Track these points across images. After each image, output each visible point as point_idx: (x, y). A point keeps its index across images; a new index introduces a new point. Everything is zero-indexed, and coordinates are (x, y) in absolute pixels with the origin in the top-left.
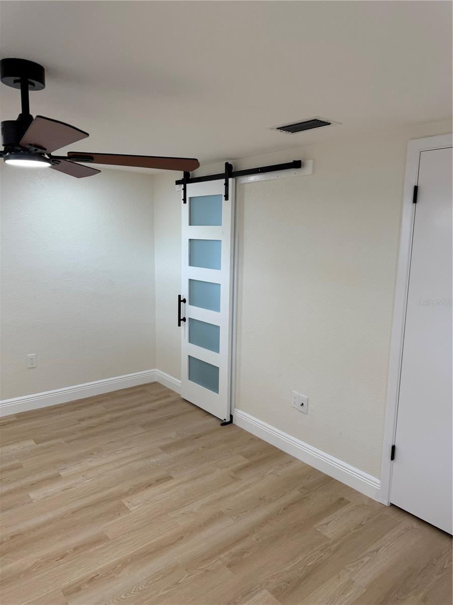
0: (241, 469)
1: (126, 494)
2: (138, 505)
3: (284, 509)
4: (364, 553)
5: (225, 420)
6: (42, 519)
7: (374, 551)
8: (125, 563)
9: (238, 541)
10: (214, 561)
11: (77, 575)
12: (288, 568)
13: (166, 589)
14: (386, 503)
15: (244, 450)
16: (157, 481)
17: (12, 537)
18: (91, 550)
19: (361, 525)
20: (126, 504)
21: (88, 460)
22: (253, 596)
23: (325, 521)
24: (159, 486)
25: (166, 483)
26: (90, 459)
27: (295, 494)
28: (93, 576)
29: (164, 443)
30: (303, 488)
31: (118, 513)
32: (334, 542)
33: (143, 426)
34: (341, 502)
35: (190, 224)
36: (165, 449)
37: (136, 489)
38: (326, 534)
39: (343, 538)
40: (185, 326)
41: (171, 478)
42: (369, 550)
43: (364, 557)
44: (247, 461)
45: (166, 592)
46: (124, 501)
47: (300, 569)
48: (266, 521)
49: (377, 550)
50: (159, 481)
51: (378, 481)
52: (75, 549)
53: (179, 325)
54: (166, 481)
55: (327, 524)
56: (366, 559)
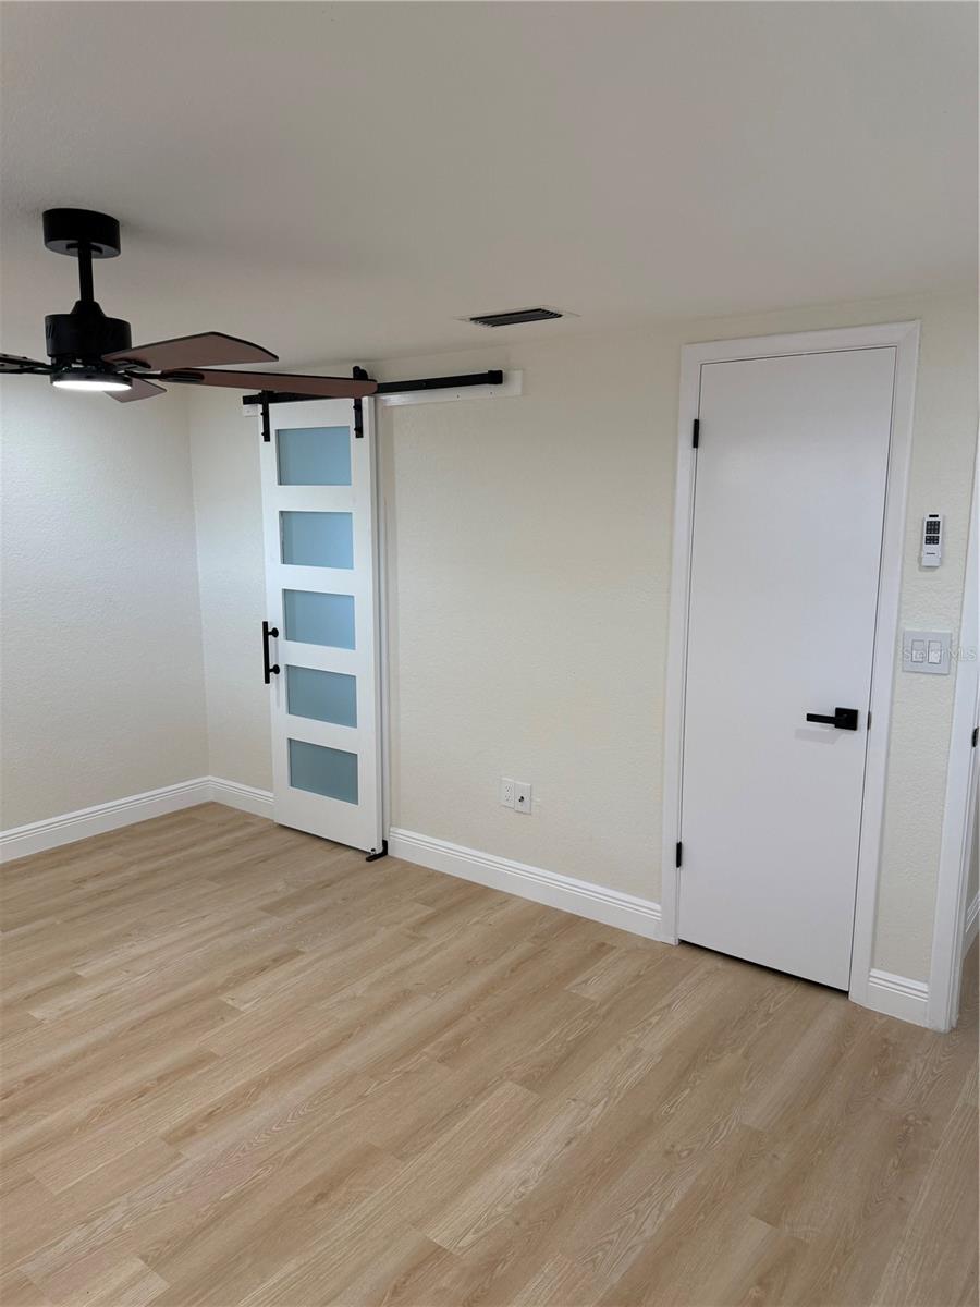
0: (423, 923)
1: (224, 988)
2: (252, 1001)
3: (512, 971)
4: (651, 1012)
5: (373, 850)
6: (74, 1046)
7: (664, 1008)
8: (261, 1085)
9: (446, 1026)
10: (416, 1058)
11: (182, 1112)
12: (537, 1049)
13: (347, 1107)
14: (672, 941)
15: (421, 893)
16: (275, 960)
17: (29, 1081)
18: (191, 1077)
19: (639, 976)
20: (230, 1002)
21: (126, 945)
22: (492, 1092)
23: (580, 979)
24: (281, 967)
25: (292, 962)
26: (130, 944)
27: (524, 947)
28: (210, 1110)
29: (266, 901)
30: (536, 936)
31: (219, 1018)
32: (601, 1005)
33: (213, 878)
34: (601, 949)
35: (280, 483)
36: (272, 909)
37: (239, 979)
38: (586, 996)
39: (616, 996)
40: (279, 681)
41: (299, 953)
42: (658, 1006)
43: (651, 1017)
44: (430, 911)
45: (347, 1110)
46: (226, 998)
47: (557, 1047)
48: (486, 991)
49: (669, 1006)
50: (278, 960)
51: (658, 907)
52: (160, 1079)
53: (267, 680)
54: (292, 959)
55: (585, 982)
56: (655, 1019)
